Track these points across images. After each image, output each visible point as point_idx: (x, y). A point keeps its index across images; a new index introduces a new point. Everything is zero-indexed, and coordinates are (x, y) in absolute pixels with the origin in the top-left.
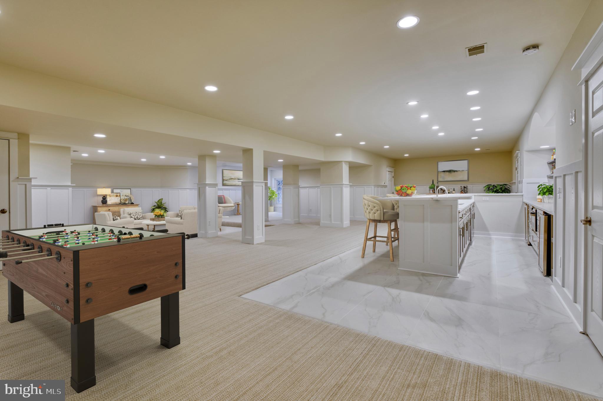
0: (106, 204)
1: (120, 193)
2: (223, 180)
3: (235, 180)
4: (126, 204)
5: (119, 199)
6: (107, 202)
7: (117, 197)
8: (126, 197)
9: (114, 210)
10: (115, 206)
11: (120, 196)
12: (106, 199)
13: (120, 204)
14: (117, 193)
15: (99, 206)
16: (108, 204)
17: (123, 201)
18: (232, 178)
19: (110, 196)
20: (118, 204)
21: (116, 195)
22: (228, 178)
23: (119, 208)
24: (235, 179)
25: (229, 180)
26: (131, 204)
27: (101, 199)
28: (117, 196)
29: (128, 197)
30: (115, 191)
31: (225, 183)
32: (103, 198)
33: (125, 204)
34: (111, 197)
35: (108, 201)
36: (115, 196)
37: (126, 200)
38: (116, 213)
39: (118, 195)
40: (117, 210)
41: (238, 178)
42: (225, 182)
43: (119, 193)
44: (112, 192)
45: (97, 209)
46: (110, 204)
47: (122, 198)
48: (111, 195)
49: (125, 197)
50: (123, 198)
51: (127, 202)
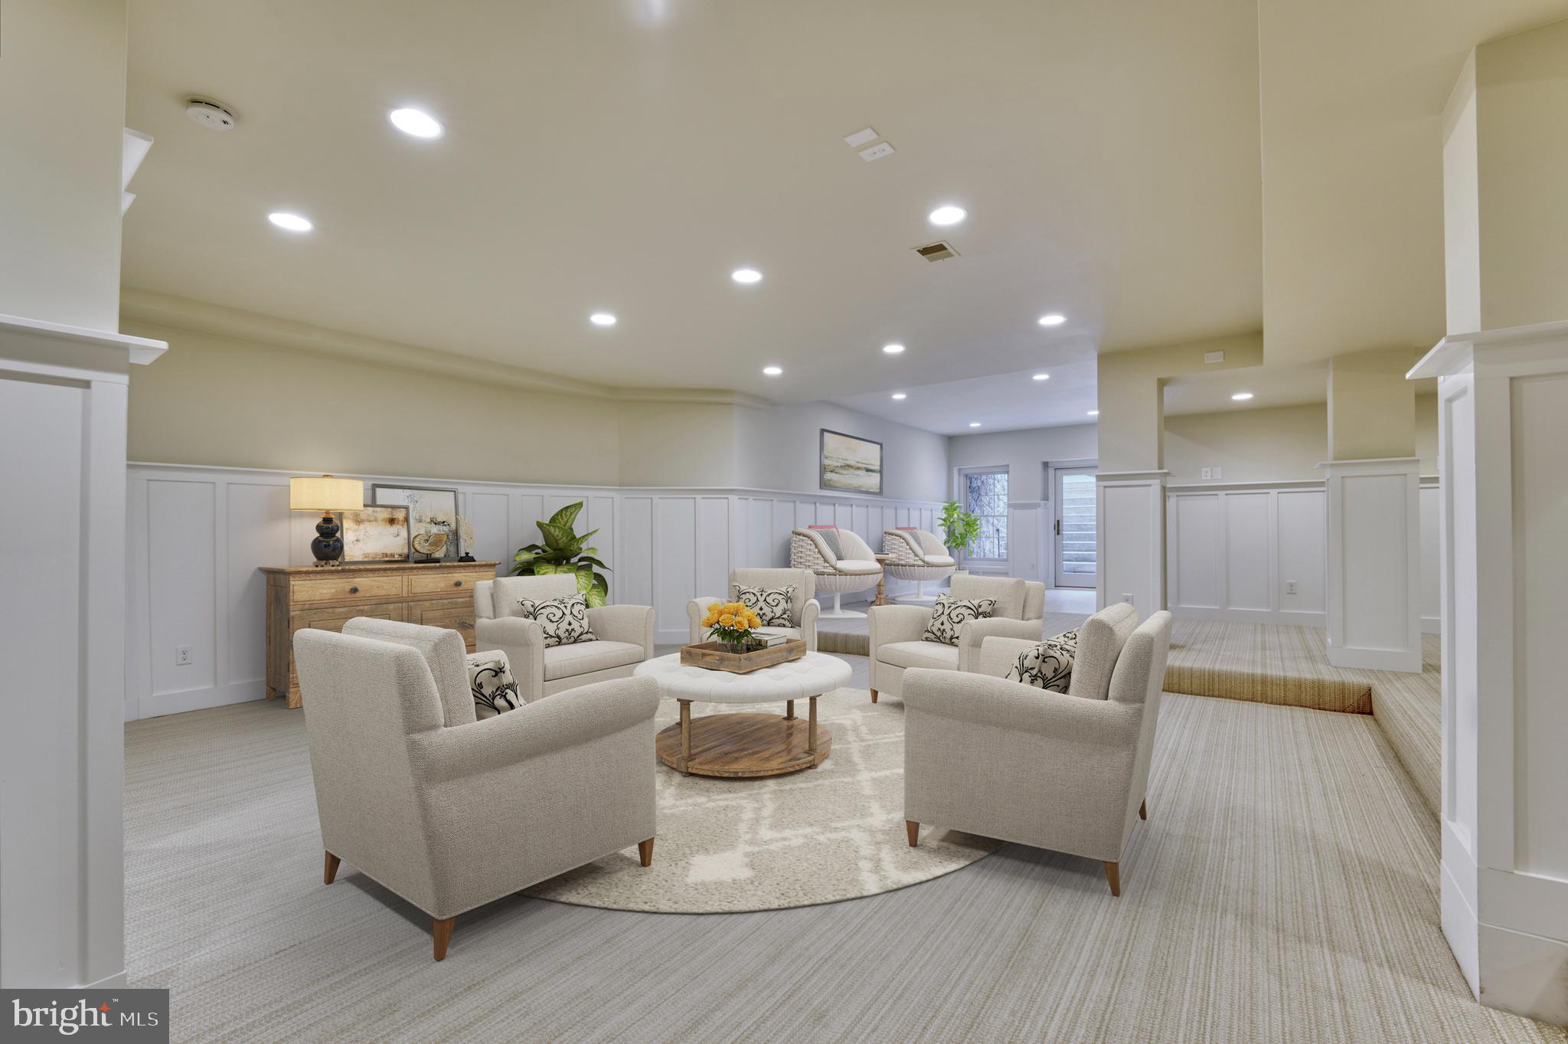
0: (336, 559)
1: (407, 508)
2: (823, 469)
3: (859, 472)
4: (437, 561)
5: (404, 533)
6: (342, 547)
7: (394, 529)
8: (435, 529)
9: (383, 592)
10: (385, 570)
11: (407, 520)
12: (338, 535)
13: (406, 559)
14: (393, 507)
15: (300, 573)
16: (347, 559)
17: (423, 548)
18: (849, 463)
19: (358, 521)
20: (397, 558)
21: (384, 514)
22: (839, 465)
23: (405, 578)
24: (859, 468)
25: (841, 471)
26: (461, 560)
27: (309, 532)
28: (392, 521)
29: (446, 529)
30: (384, 496)
31: (829, 480)
32: (319, 528)
33: (429, 559)
34: (362, 526)
35: (346, 548)
36: (384, 520)
37: (437, 542)
38: (391, 607)
39: (400, 515)
40: (393, 591)
41: (866, 466)
42: (828, 476)
43: (399, 507)
44: (372, 503)
45: (287, 586)
46: (360, 559)
47: (417, 529)
48: (363, 516)
49: (428, 525)
50: (422, 532)
51: (439, 554)
